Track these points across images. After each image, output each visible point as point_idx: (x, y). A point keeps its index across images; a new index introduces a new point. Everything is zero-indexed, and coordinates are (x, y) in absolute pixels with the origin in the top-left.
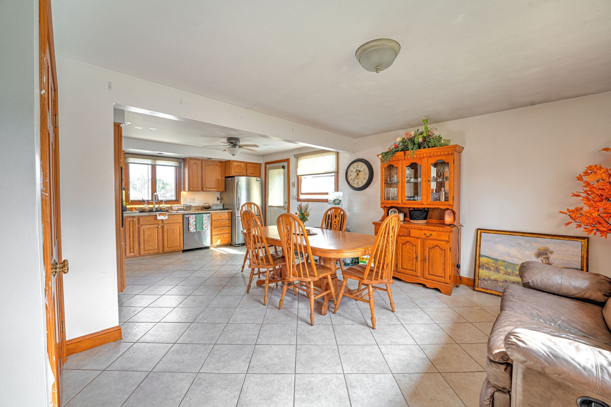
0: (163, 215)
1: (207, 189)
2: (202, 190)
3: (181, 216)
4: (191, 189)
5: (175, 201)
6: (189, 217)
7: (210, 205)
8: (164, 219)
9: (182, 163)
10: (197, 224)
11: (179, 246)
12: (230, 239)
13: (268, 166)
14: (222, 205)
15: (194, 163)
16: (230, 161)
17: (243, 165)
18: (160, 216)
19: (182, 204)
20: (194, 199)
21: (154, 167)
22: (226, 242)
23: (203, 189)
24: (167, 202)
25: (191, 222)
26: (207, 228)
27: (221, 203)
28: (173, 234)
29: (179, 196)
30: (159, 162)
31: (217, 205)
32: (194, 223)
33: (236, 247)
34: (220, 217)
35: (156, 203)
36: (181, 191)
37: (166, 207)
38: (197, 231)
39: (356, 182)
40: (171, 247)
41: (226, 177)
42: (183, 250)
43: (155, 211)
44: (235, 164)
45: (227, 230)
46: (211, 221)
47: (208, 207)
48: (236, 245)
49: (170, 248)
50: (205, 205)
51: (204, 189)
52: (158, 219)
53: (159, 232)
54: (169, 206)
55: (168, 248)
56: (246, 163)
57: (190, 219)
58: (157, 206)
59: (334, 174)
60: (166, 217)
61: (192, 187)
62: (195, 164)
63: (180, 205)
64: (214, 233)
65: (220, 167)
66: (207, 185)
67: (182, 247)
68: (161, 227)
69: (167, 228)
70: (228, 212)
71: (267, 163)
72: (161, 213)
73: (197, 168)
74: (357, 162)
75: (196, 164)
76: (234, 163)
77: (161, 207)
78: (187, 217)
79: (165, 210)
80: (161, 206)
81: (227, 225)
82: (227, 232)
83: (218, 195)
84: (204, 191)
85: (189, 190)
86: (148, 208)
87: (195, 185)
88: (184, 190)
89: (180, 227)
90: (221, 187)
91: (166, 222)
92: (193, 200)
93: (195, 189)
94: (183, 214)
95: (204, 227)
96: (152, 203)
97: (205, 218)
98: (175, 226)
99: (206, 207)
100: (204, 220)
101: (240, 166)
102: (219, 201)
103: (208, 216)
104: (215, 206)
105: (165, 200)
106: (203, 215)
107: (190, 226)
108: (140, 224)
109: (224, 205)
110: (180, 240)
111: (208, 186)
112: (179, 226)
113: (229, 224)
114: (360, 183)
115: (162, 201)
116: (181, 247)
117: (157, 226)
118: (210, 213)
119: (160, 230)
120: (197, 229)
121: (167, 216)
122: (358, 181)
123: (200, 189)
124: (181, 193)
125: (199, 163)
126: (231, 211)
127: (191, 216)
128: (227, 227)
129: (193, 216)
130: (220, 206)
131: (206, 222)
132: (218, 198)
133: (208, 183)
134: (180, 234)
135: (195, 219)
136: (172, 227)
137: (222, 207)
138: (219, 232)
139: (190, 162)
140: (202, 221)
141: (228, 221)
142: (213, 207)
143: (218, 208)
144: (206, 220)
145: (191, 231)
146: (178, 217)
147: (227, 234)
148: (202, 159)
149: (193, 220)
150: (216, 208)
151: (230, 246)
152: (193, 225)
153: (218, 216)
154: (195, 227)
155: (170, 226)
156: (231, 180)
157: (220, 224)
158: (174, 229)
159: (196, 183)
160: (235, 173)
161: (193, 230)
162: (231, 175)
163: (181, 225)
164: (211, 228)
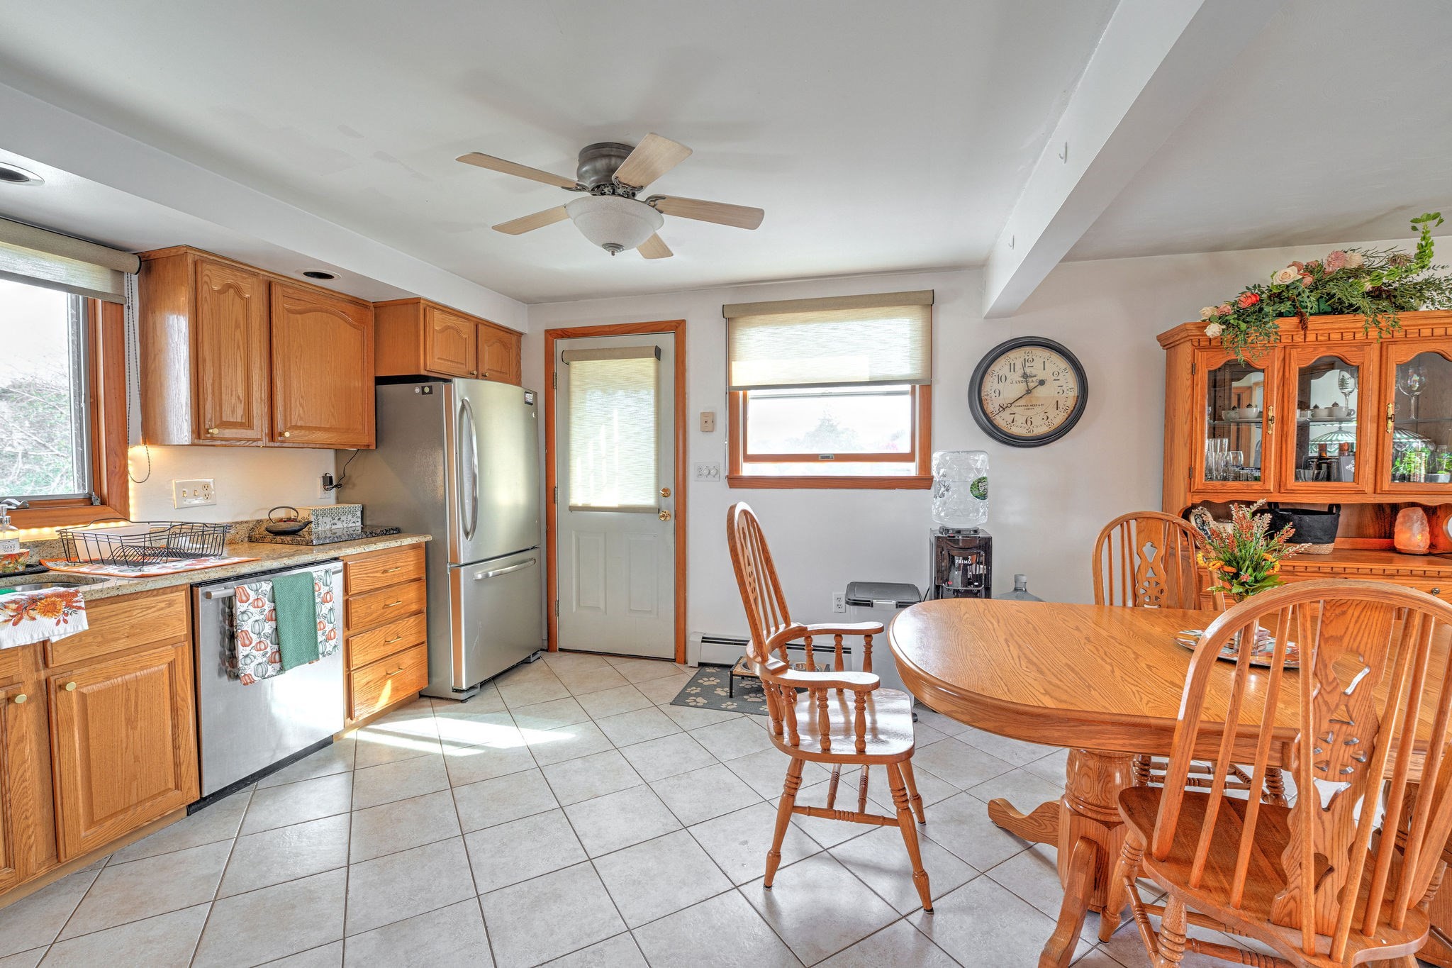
0: (50, 610)
1: (296, 432)
2: (274, 440)
3: (181, 598)
4: (215, 431)
6: (229, 598)
7: (303, 515)
8: (54, 639)
10: (281, 630)
11: (171, 784)
12: (425, 671)
13: (561, 345)
14: (359, 514)
15: (229, 286)
16: (416, 301)
17: (465, 329)
18: (26, 621)
19: (132, 518)
20: (206, 488)
22: (412, 690)
24: (30, 511)
26: (332, 643)
27: (338, 501)
28: (131, 723)
29: (110, 474)
32: (268, 628)
33: (462, 701)
34: (385, 571)
36: (126, 444)
39: (1020, 419)
40: (114, 815)
41: (380, 381)
42: (195, 803)
44: (437, 321)
45: (410, 630)
46: (344, 599)
47: (292, 525)
48: (463, 696)
49: (109, 823)
50: (274, 516)
51: (287, 434)
54: (47, 533)
55: (92, 822)
56: (479, 324)
57: (240, 607)
59: (907, 387)
60: (79, 622)
61: (217, 421)
62: (231, 291)
63: (122, 524)
64: (357, 660)
65: (355, 326)
66: (297, 410)
68: (30, 700)
69: (83, 697)
70: (414, 547)
71: (554, 335)
72: (34, 601)
73: (244, 316)
74: (1028, 349)
75: (238, 291)
76: (436, 314)
78: (215, 598)
81: (414, 607)
82: (413, 640)
83: (327, 462)
84: (282, 444)
85: (191, 442)
87: (233, 412)
88: (151, 438)
89: (179, 668)
90: (360, 427)
91: (70, 658)
92: (202, 493)
93: (231, 433)
94: (193, 587)
97: (324, 590)
98: (142, 668)
99: (280, 526)
100: (317, 600)
101: (458, 332)
102: (335, 492)
104: (328, 520)
106: (315, 574)
109: (367, 513)
110: (176, 748)
111: (300, 418)
112: (172, 664)
113: (420, 600)
114: (1037, 420)
116: (185, 786)
120: (286, 659)
121: (83, 613)
122: (1029, 413)
123: (260, 426)
124: (125, 459)
125: (252, 290)
126: (429, 538)
127: (249, 588)
128: (412, 619)
129: (257, 590)
130: (350, 516)
131: (327, 612)
132: (331, 478)
133: (301, 405)
134: (174, 710)
135: (273, 604)
136: (119, 679)
137: (359, 524)
138: (382, 648)
139: (206, 279)
140: (311, 610)
141: (416, 586)
142: (320, 528)
143: (339, 525)
144: (328, 599)
145: (253, 676)
146: (163, 605)
147: (415, 651)
148: (266, 274)
149: (261, 612)
150: (334, 527)
151: (427, 702)
152: (260, 642)
153: (377, 572)
154: (271, 649)
155: (108, 678)
156: (424, 393)
157: (383, 608)
158: (136, 691)
159: (239, 398)
160: (440, 361)
161: (260, 669)
162: (423, 372)
163: (180, 653)
164: (347, 633)
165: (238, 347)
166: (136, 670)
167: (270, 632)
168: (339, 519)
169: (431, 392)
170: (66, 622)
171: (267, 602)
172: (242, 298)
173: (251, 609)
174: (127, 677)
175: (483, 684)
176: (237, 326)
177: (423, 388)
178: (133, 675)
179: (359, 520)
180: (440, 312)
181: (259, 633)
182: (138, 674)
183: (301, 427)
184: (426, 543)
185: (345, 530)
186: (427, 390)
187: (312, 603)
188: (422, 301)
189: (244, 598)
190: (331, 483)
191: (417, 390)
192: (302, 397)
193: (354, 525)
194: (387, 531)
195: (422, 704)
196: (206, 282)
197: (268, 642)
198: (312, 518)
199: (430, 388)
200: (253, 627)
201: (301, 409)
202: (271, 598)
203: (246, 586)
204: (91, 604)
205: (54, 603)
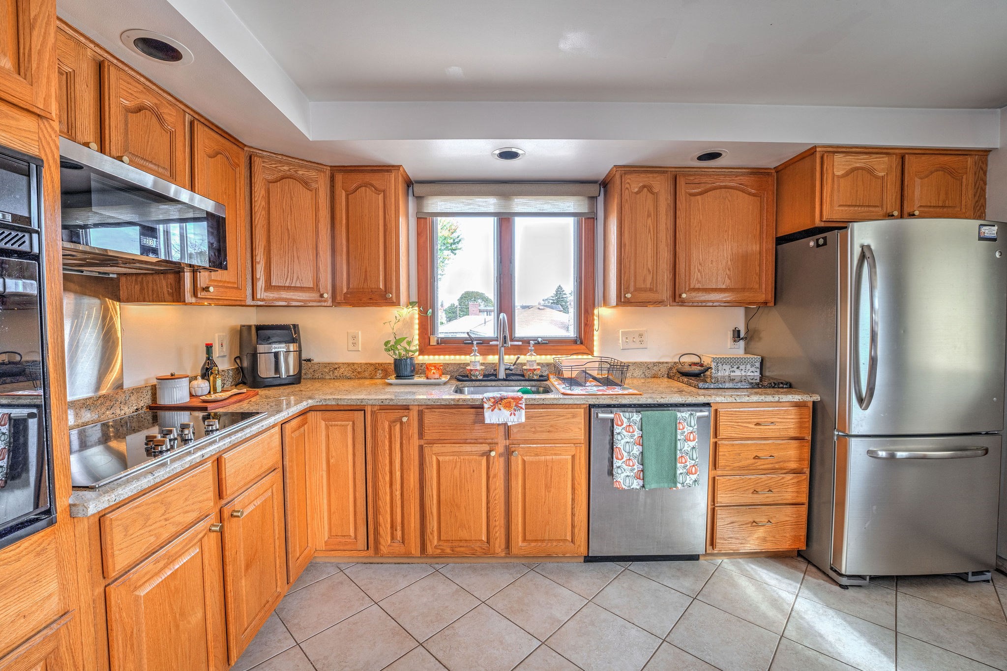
0: (508, 406)
1: (694, 294)
2: (676, 299)
3: (582, 412)
4: (629, 296)
5: (575, 342)
6: (612, 420)
7: (706, 361)
8: (510, 423)
9: (601, 200)
10: (646, 455)
11: (569, 538)
12: (803, 533)
14: (758, 365)
15: (644, 187)
16: (811, 152)
17: (881, 165)
18: (496, 410)
19: (596, 354)
20: (641, 335)
21: (505, 221)
22: (785, 545)
23: (680, 295)
24: (544, 345)
25: (620, 444)
26: (694, 477)
27: (747, 351)
28: (548, 487)
29: (586, 325)
30: (520, 204)
31: (734, 362)
32: (637, 450)
34: (758, 424)
35: (509, 351)
36: (594, 306)
37: (538, 364)
38: (648, 487)
40: (536, 541)
41: (781, 240)
42: (585, 557)
43: (504, 380)
44: (840, 165)
45: (789, 488)
46: (712, 440)
47: (696, 369)
48: (843, 581)
49: (533, 544)
50: (685, 359)
51: (684, 296)
52: (487, 421)
53: (492, 474)
54: (549, 359)
55: (524, 539)
56: (903, 156)
57: (617, 429)
58: (509, 359)
60: (522, 416)
61: (632, 289)
62: (645, 190)
63: (590, 357)
64: (723, 499)
65: (754, 195)
66: (696, 274)
67: (579, 546)
68: (500, 455)
69: (524, 462)
70: (798, 405)
72: (502, 399)
73: (656, 207)
75: (649, 188)
76: (838, 158)
77: (525, 364)
78: (604, 420)
79: (535, 378)
80: (523, 359)
81: (793, 465)
82: (789, 495)
83: (738, 318)
84: (682, 303)
85: (622, 301)
86: (482, 364)
87: (644, 281)
88: (606, 303)
89: (577, 461)
90: (757, 286)
91: (520, 436)
92: (637, 339)
93: (644, 296)
94: (591, 406)
95: (678, 472)
96: (493, 350)
97: (688, 430)
98: (556, 454)
99: (687, 369)
100: (679, 437)
101: (870, 171)
102: (742, 343)
103: (699, 418)
104: (727, 367)
105: (540, 340)
106: (679, 415)
107: (617, 463)
108: (427, 437)
109: (767, 364)
110: (573, 515)
111: (699, 282)
112: (573, 457)
113: (800, 460)
115: (526, 341)
116: (577, 543)
117: (486, 448)
118: (708, 405)
119: (499, 466)
120: (646, 480)
121: (523, 412)
123: (665, 293)
124: (593, 314)
125: (661, 186)
126: (816, 398)
127: (624, 417)
128: (790, 476)
129: (629, 419)
130: (749, 366)
131: (689, 450)
132: (739, 331)
133: (699, 271)
134: (573, 488)
135: (641, 432)
136: (543, 457)
137: (758, 374)
138: (750, 495)
139: (627, 186)
140: (673, 445)
141: (795, 445)
142: (719, 374)
143: (738, 373)
144: (692, 438)
145: (622, 483)
146: (569, 416)
147: (789, 510)
148: (673, 170)
149: (632, 437)
150: (732, 374)
151: (803, 565)
152: (629, 459)
153: (749, 423)
154: (637, 467)
155: (537, 455)
156: (818, 246)
157: (754, 458)
158: (552, 468)
159: (649, 270)
160: (841, 208)
161: (627, 480)
162: (818, 223)
163: (578, 451)
164: (714, 472)
165: (650, 231)
166: (552, 454)
167: (638, 453)
168: (738, 368)
169: (825, 244)
170: (515, 415)
171: (637, 430)
172: (652, 193)
173: (624, 432)
174: (548, 457)
175: (873, 578)
176: (649, 216)
177: (817, 240)
178: (551, 457)
179: (758, 370)
180: (841, 155)
181: (629, 453)
182: (554, 457)
183: (699, 289)
184: (814, 402)
185: (744, 378)
186: (821, 241)
187: (674, 438)
188: (818, 149)
189: (620, 423)
190: (739, 336)
191: (812, 244)
192: (700, 264)
193: (752, 374)
194: (775, 384)
195: (798, 565)
196: (627, 188)
197: (636, 461)
198: (713, 365)
199: (825, 239)
200: (624, 446)
201: (699, 274)
202: (640, 427)
203: (621, 414)
204: (529, 406)
205: (510, 402)
